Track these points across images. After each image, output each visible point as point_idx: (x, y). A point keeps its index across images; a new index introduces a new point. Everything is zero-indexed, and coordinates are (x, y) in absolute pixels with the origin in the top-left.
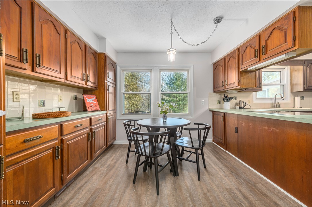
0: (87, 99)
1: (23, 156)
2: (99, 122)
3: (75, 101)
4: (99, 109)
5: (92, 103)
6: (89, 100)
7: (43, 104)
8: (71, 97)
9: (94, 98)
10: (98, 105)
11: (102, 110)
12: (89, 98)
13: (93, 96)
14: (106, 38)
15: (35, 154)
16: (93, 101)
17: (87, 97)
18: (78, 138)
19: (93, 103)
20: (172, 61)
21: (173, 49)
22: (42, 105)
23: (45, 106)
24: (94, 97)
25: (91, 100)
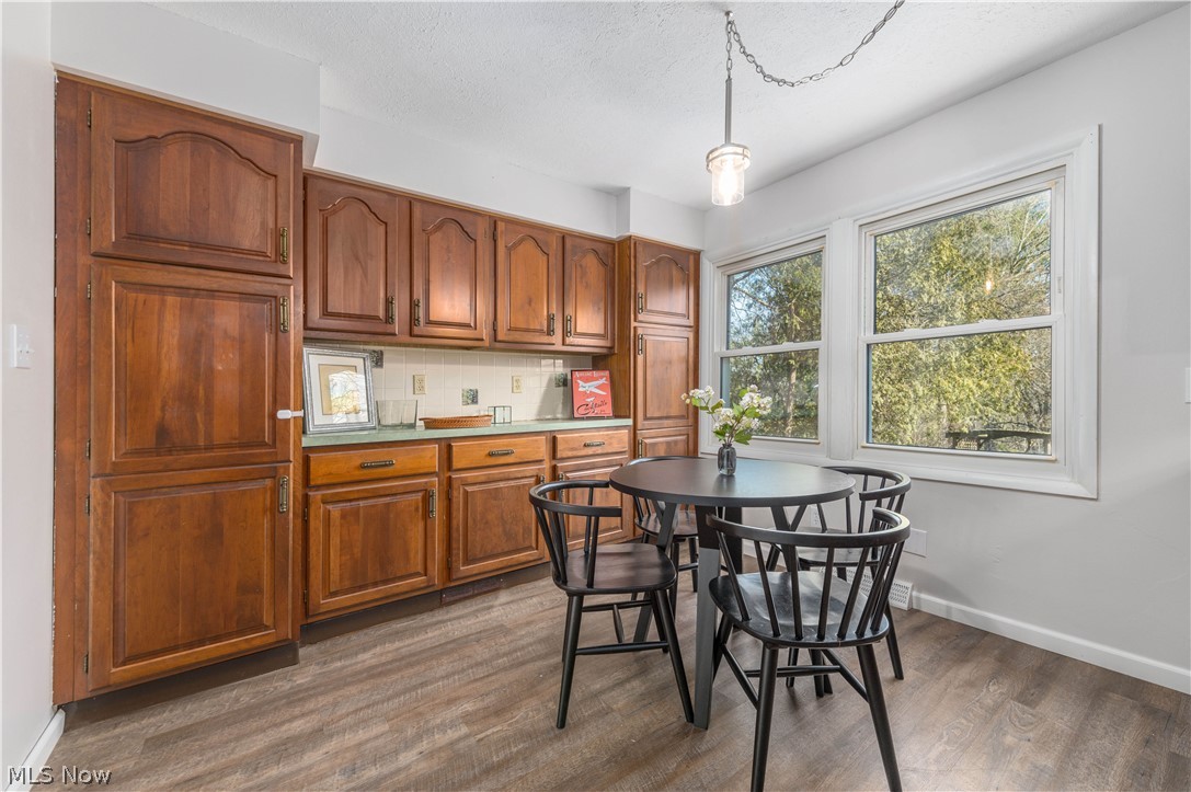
0: (581, 383)
1: (358, 491)
2: (590, 451)
3: (562, 388)
4: (608, 410)
5: (592, 394)
6: (584, 385)
7: (473, 398)
8: (550, 380)
9: (603, 381)
10: (609, 401)
11: (617, 416)
12: (587, 380)
13: (602, 373)
14: (629, 188)
15: (382, 493)
16: (598, 387)
17: (580, 378)
18: (501, 484)
19: (596, 395)
20: (727, 202)
21: (734, 145)
22: (470, 401)
23: (476, 402)
24: (601, 377)
25: (593, 387)
